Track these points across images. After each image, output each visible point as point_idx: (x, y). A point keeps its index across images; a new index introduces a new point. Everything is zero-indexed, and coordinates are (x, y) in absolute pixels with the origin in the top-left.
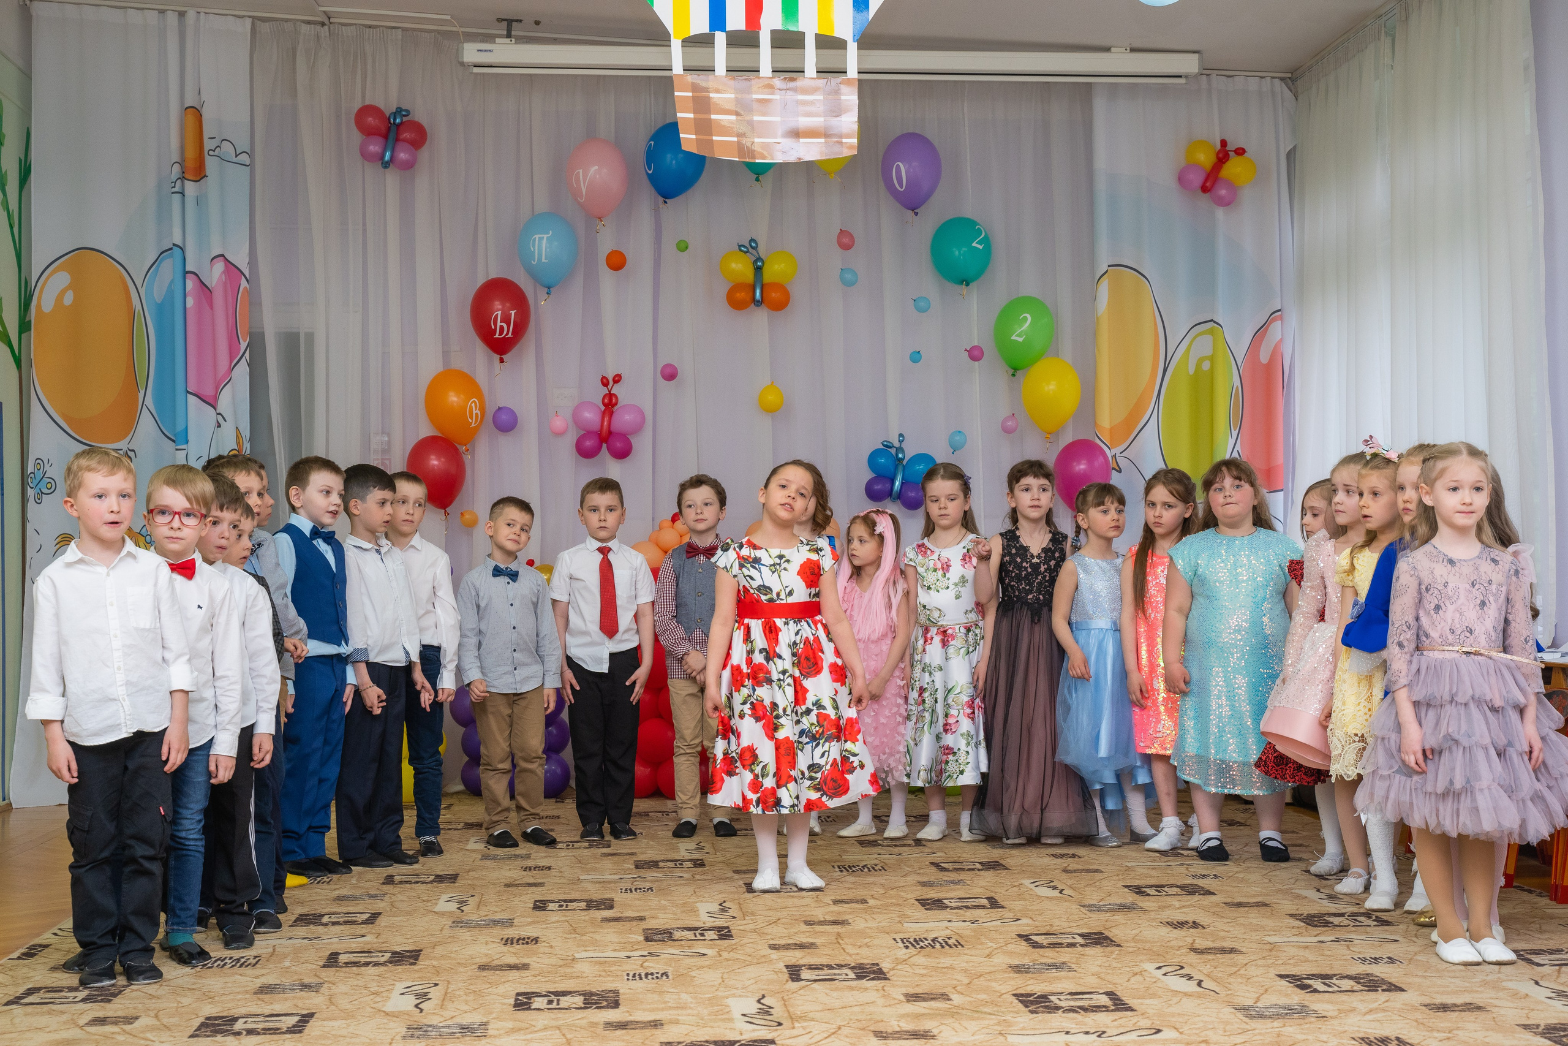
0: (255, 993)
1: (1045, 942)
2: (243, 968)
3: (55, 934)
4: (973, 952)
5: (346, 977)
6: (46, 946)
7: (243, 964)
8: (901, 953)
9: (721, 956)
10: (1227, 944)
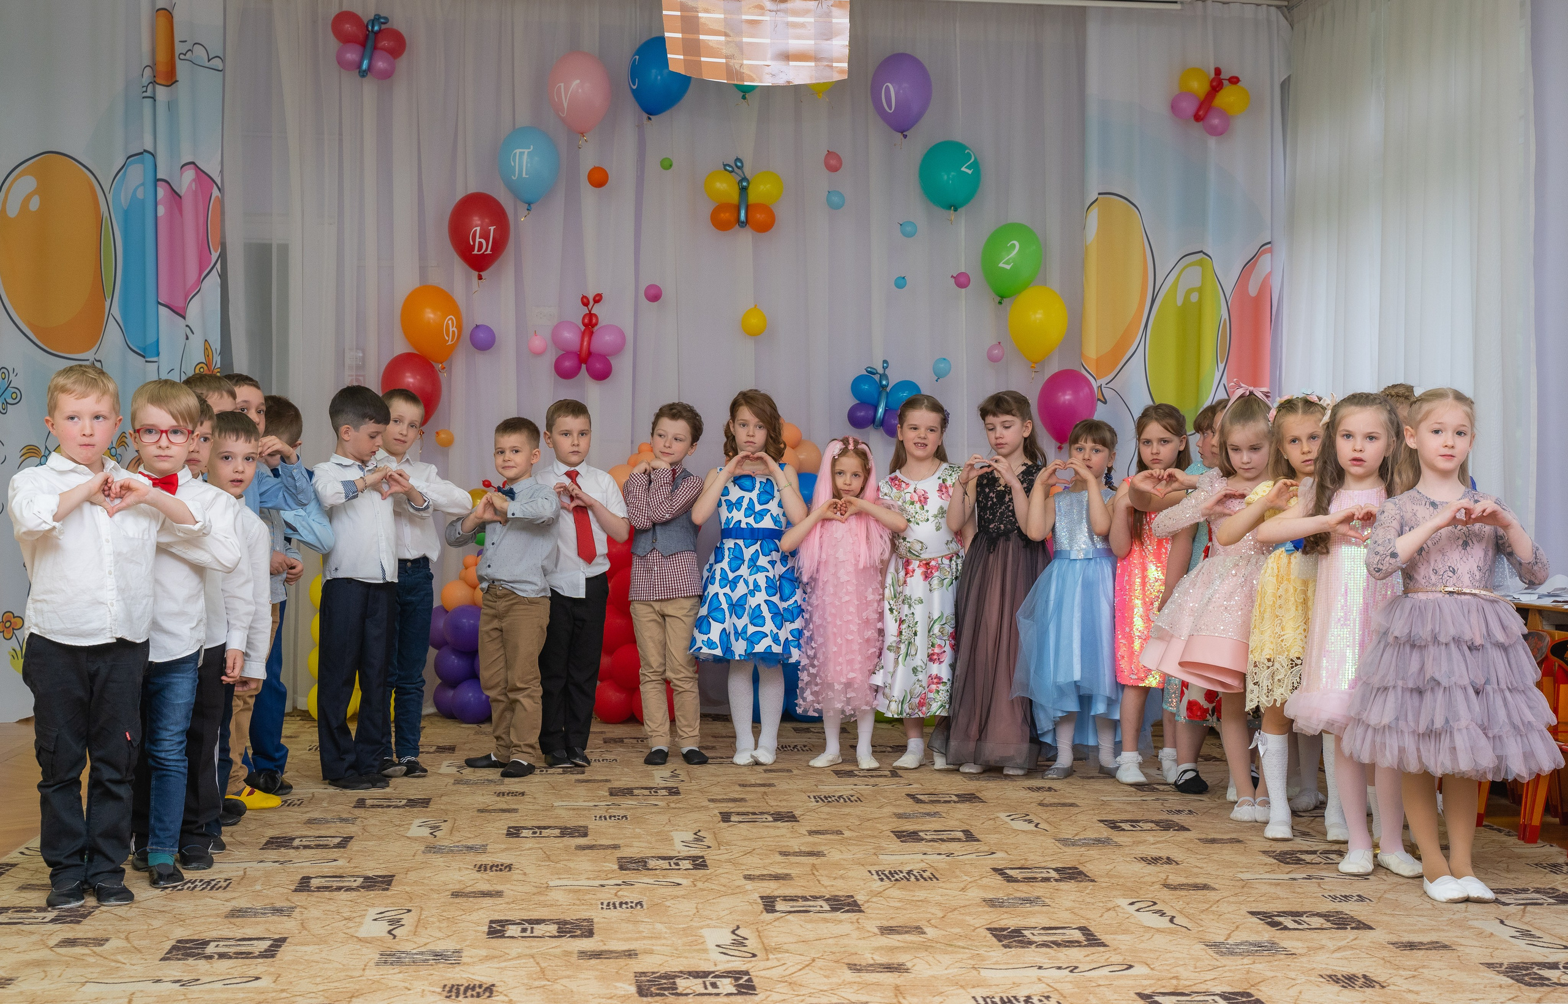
0: (226, 917)
1: (1020, 877)
2: (214, 891)
3: (22, 853)
4: (948, 885)
5: (318, 902)
6: (13, 865)
7: (213, 887)
8: (875, 886)
9: (695, 886)
10: (1200, 881)
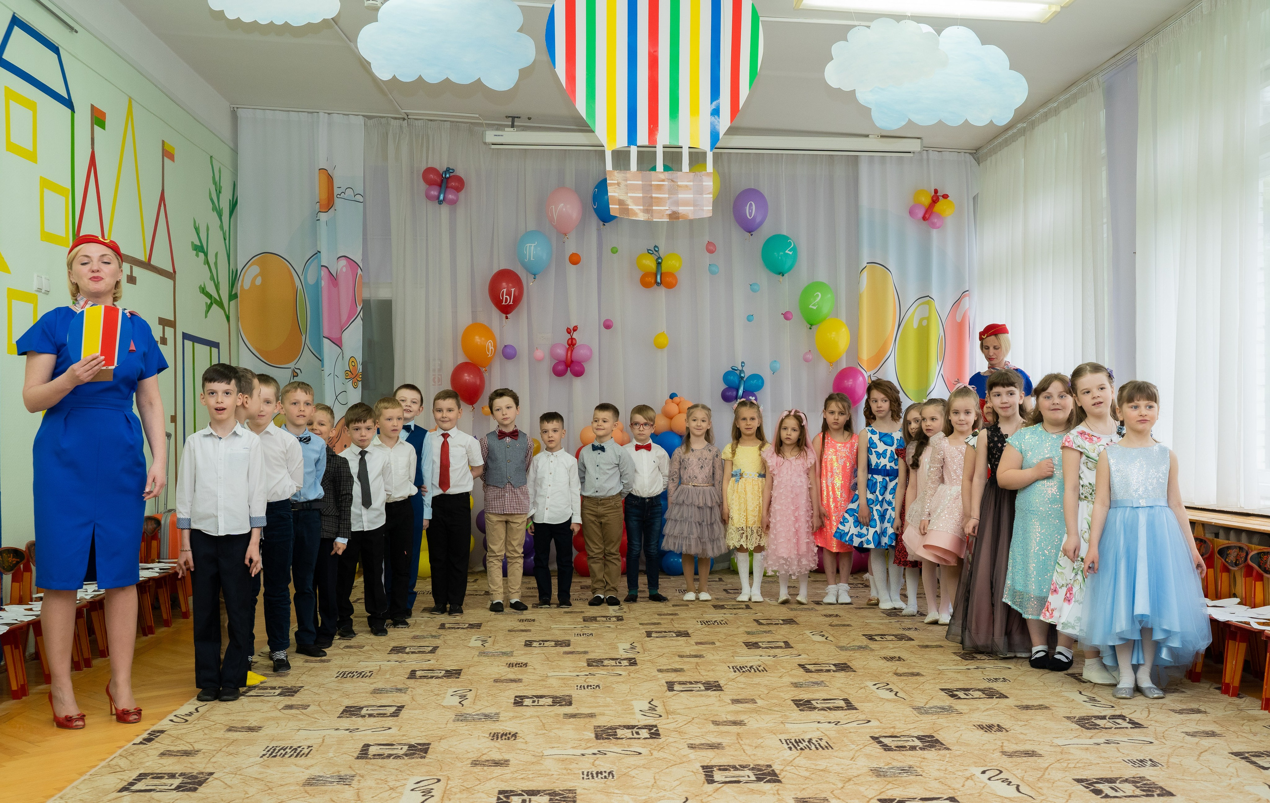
0: (304, 785)
2: (298, 758)
3: (171, 721)
6: (162, 732)
7: (298, 754)
9: (652, 754)
